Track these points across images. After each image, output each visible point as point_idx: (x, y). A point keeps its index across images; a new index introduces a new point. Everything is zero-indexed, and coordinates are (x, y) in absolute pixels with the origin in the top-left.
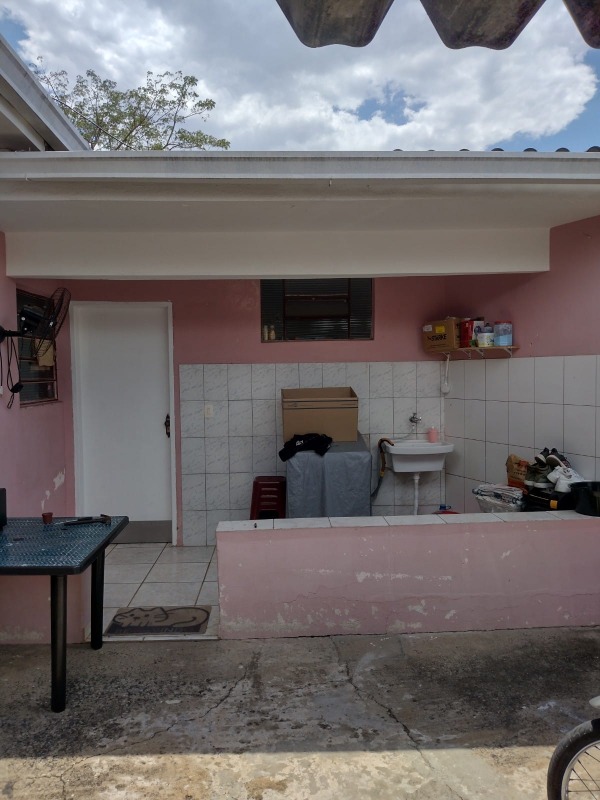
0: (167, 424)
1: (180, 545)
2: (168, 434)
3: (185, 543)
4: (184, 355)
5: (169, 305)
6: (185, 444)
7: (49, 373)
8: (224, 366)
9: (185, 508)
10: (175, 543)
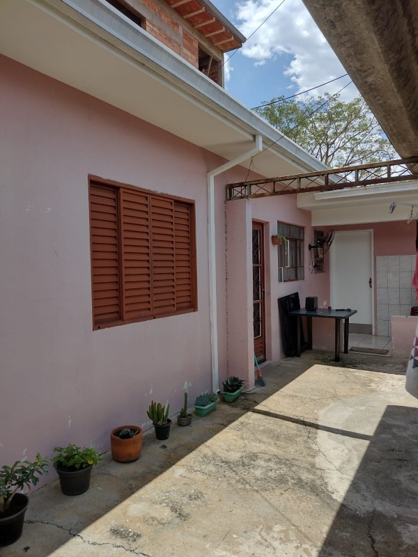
0: (370, 282)
1: (376, 335)
2: (371, 287)
3: (378, 334)
4: (379, 252)
5: (372, 230)
6: (379, 291)
7: (322, 261)
8: (397, 256)
9: (378, 319)
10: (373, 334)
